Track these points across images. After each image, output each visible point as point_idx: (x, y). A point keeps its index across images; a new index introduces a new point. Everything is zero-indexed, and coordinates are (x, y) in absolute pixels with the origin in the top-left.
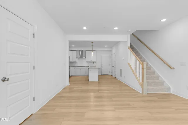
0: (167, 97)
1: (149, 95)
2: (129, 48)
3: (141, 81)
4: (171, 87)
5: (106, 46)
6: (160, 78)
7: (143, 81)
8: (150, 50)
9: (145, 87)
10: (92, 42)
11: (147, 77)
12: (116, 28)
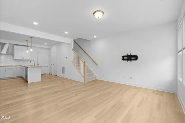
0: (95, 81)
1: (89, 82)
2: (72, 50)
3: (83, 74)
4: (97, 76)
5: (46, 44)
6: (91, 71)
7: (85, 74)
8: (85, 52)
9: (86, 77)
10: (31, 37)
11: (87, 71)
12: (67, 33)
